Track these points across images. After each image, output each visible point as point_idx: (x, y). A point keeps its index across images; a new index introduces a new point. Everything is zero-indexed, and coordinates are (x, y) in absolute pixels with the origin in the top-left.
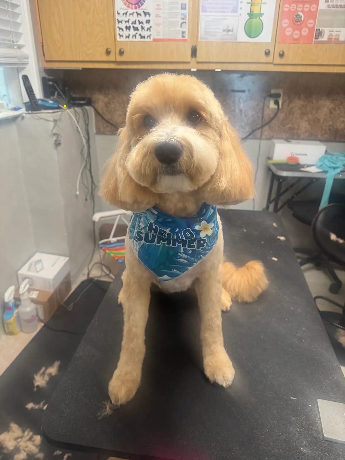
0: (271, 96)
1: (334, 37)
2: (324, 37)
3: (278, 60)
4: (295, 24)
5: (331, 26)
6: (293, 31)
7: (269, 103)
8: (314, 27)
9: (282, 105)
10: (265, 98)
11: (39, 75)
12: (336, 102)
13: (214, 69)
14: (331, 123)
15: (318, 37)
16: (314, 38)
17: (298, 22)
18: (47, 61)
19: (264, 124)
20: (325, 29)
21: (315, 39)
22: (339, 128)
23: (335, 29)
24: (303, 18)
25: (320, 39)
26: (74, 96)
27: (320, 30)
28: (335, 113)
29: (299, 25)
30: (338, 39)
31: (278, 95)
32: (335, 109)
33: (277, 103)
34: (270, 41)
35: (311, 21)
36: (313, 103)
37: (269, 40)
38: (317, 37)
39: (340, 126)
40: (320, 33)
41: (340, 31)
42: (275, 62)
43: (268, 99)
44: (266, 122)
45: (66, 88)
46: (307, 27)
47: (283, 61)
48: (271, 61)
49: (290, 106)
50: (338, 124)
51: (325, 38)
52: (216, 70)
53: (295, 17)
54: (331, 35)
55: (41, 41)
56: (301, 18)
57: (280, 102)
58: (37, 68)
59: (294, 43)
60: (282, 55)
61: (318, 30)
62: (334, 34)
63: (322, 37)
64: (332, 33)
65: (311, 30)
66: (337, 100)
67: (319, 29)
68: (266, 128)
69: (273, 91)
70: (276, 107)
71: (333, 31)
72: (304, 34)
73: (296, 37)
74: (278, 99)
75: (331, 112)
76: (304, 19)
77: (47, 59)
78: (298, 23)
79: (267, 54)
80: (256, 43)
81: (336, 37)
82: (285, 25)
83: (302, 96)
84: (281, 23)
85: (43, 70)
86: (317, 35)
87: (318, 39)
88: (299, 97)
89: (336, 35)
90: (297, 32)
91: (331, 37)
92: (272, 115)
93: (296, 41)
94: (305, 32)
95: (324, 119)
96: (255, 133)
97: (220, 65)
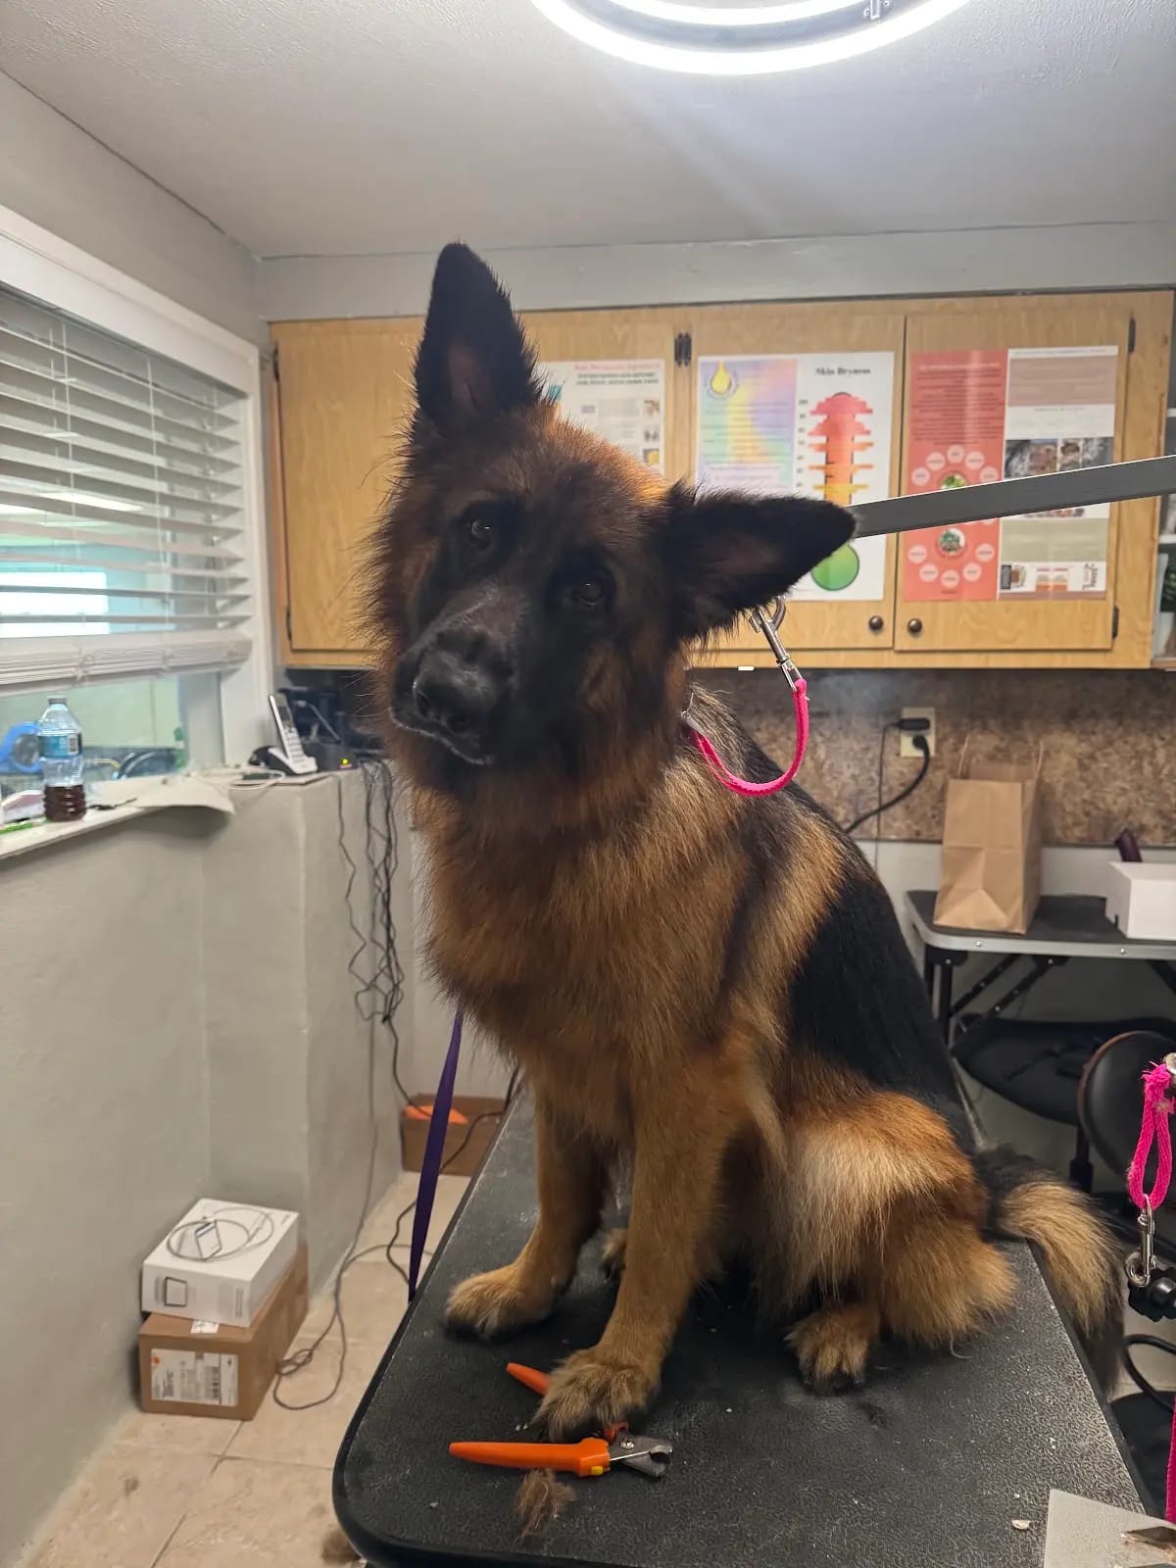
0: (903, 725)
1: (1051, 584)
2: (1025, 584)
3: (905, 641)
4: (944, 557)
5: (1043, 558)
6: (941, 573)
7: (898, 741)
8: (995, 559)
9: (938, 750)
10: (885, 730)
11: (271, 684)
12: (1093, 738)
13: (734, 665)
14: (1086, 796)
15: (1010, 584)
16: (999, 586)
17: (949, 550)
18: (295, 651)
19: (886, 800)
20: (1026, 565)
21: (1003, 588)
22: (1115, 809)
23: (1052, 565)
24: (962, 542)
25: (1014, 589)
26: (359, 730)
27: (1013, 568)
28: (1094, 767)
29: (954, 557)
30: (1065, 587)
31: (924, 724)
32: (1092, 757)
33: (920, 743)
34: (879, 596)
35: (986, 547)
36: (1026, 742)
37: (878, 593)
38: (1006, 584)
39: (1115, 803)
40: (1012, 576)
41: (1065, 570)
42: (898, 647)
43: (895, 732)
44: (896, 794)
45: (340, 714)
46: (976, 561)
47: (920, 643)
48: (890, 645)
49: (963, 751)
50: (1109, 798)
51: (1029, 585)
52: (741, 669)
53: (941, 539)
54: (1045, 579)
55: (286, 604)
56: (958, 541)
57: (931, 741)
58: (271, 668)
59: (947, 600)
60: (915, 629)
61: (1007, 569)
62: (1052, 575)
63: (1020, 582)
64: (1045, 573)
65: (988, 568)
66: (1094, 733)
67: (1010, 567)
68: (898, 810)
69: (908, 713)
70: (920, 754)
71: (1047, 570)
72: (968, 577)
73: (950, 585)
74: (923, 732)
75: (1082, 766)
76: (966, 545)
77: (295, 647)
78: (952, 553)
79: (876, 626)
80: (842, 604)
81: (1058, 583)
82: (917, 560)
83: (992, 723)
84: (906, 556)
85: (283, 671)
86: (1006, 579)
87: (1009, 588)
88: (985, 728)
89: (1058, 579)
90: (951, 573)
91: (1043, 583)
92: (912, 777)
93: (952, 594)
94: (972, 573)
95: (1067, 786)
96: (866, 824)
97: (752, 655)
